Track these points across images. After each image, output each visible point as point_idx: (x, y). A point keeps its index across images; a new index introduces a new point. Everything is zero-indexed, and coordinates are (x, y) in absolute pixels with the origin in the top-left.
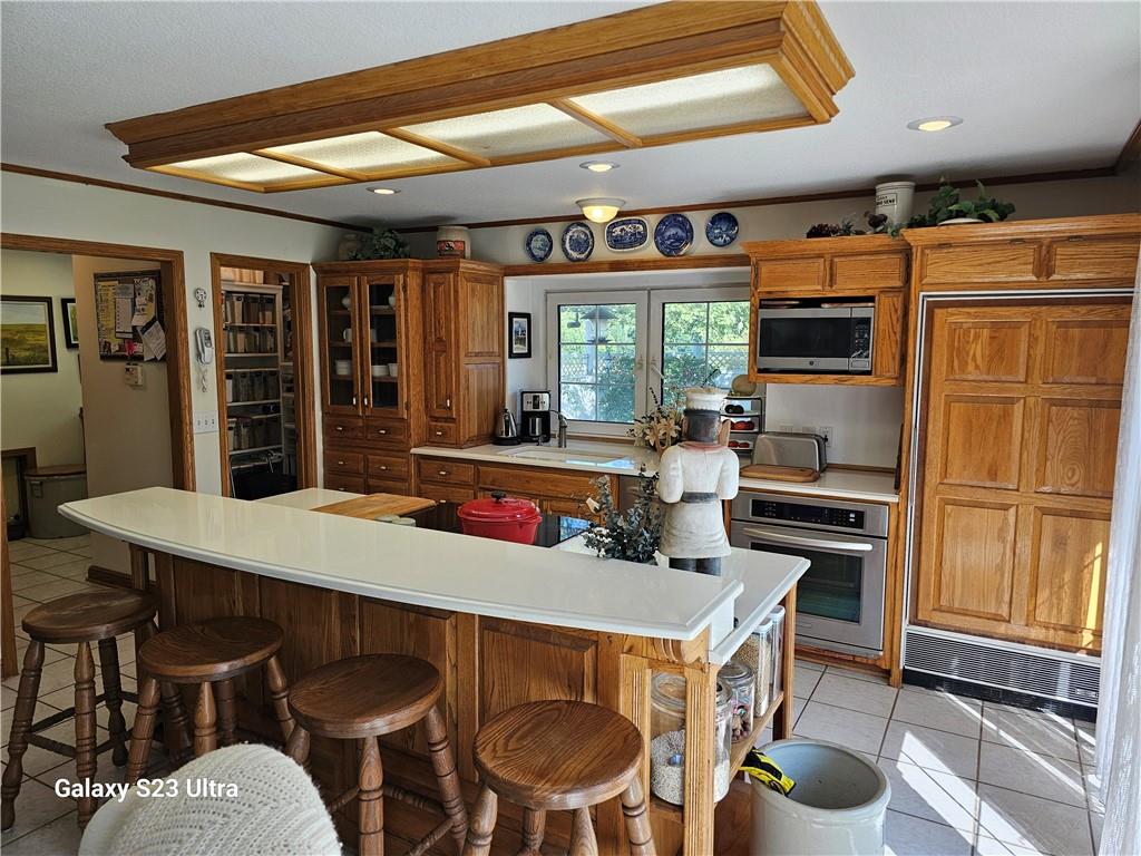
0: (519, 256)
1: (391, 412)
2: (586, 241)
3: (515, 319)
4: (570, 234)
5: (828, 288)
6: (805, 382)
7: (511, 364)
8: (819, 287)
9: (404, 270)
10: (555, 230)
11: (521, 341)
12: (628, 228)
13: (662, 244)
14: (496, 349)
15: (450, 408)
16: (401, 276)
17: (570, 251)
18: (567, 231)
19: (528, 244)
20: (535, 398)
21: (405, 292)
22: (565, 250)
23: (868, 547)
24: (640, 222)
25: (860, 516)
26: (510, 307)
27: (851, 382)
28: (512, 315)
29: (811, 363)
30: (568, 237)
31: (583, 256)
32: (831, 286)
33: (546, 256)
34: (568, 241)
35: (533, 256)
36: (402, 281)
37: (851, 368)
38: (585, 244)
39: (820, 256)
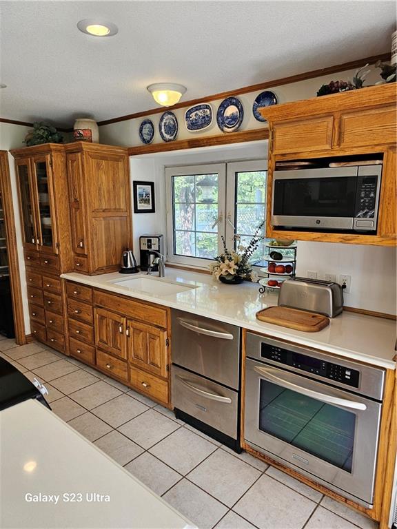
0: (136, 141)
1: (50, 249)
2: (174, 126)
3: (138, 186)
4: (164, 121)
5: (336, 147)
6: (313, 240)
7: (135, 216)
8: (328, 147)
9: (50, 151)
10: (155, 118)
11: (146, 201)
12: (200, 113)
13: (222, 123)
14: (123, 206)
15: (83, 248)
16: (49, 156)
17: (165, 134)
18: (162, 119)
19: (141, 131)
20: (149, 241)
21: (52, 167)
22: (161, 134)
23: (361, 407)
24: (207, 107)
25: (355, 374)
26: (134, 177)
27: (356, 241)
28: (136, 183)
29: (318, 222)
30: (163, 124)
31: (172, 137)
32: (339, 145)
33: (151, 139)
34: (163, 127)
35: (144, 140)
36: (49, 159)
37: (355, 228)
38: (173, 129)
39: (329, 114)
